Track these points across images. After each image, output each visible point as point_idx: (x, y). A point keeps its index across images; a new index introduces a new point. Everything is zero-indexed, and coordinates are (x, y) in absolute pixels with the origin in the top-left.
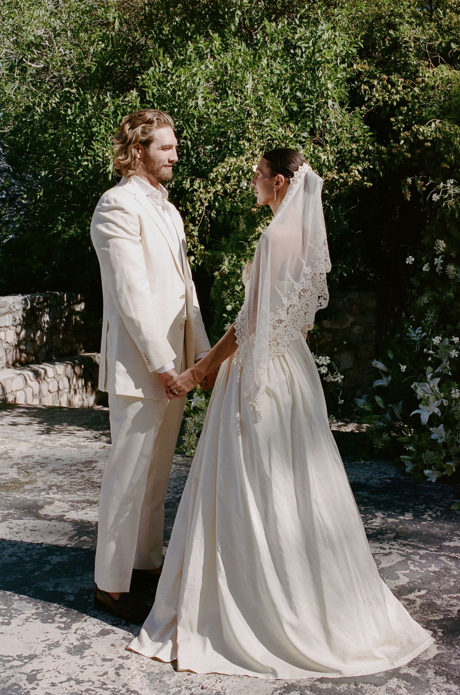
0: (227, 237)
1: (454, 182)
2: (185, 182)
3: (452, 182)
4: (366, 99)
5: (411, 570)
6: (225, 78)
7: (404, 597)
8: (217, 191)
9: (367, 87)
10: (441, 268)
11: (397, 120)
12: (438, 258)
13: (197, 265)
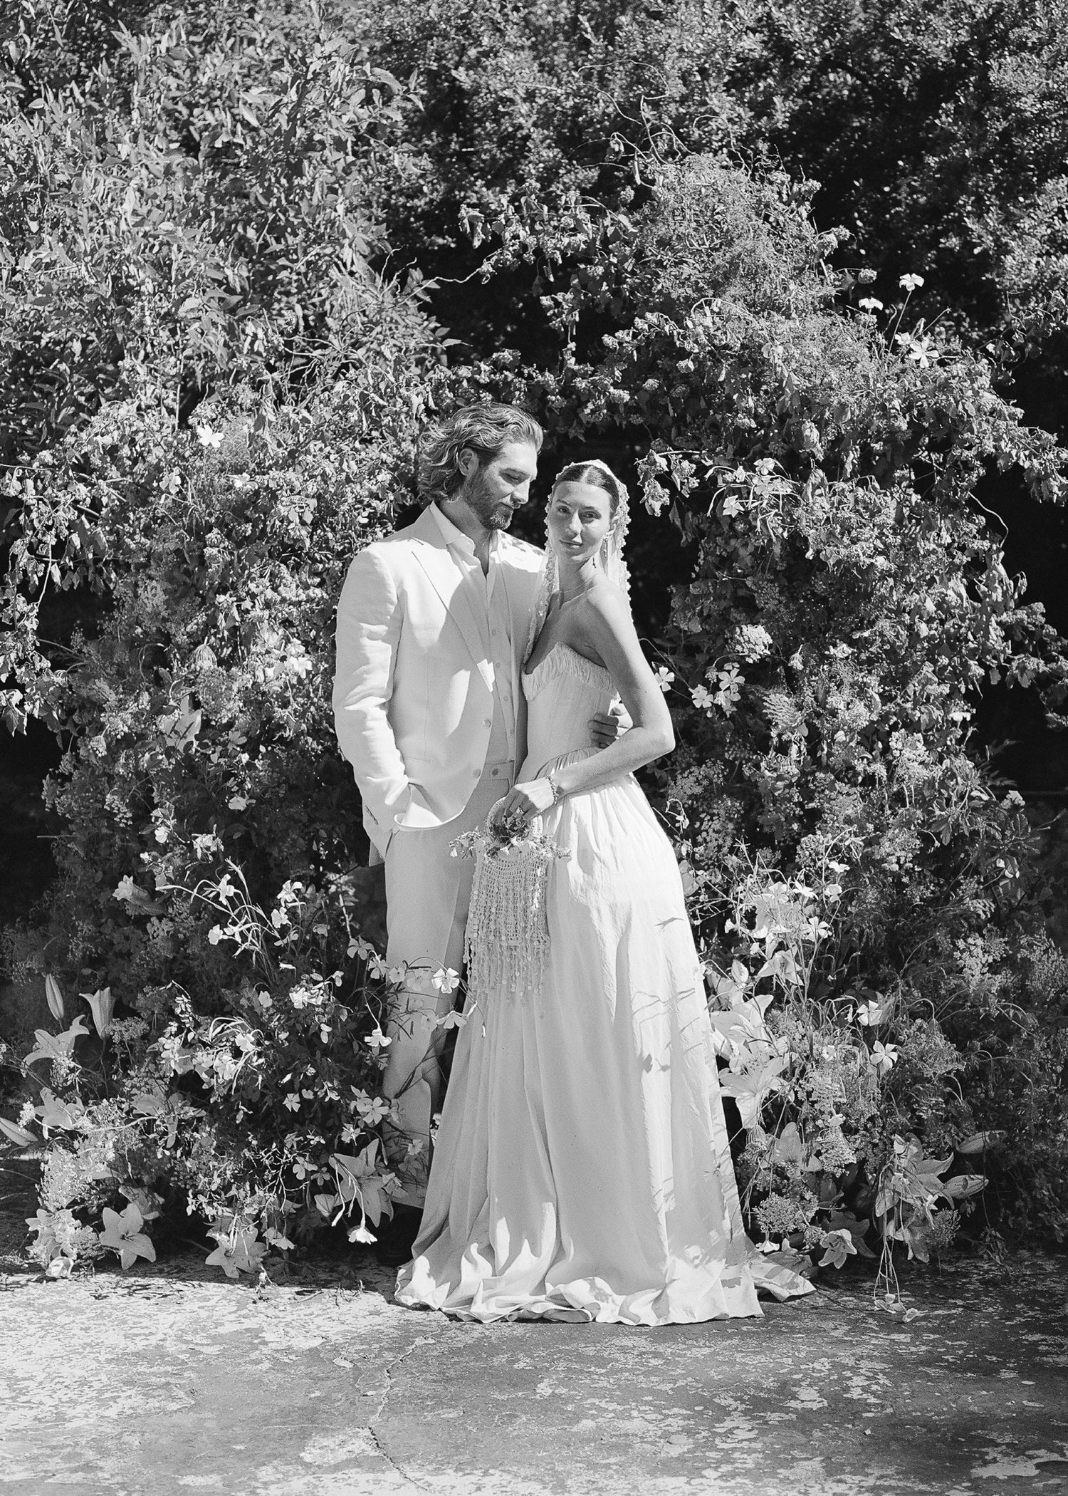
0: (92, 634)
1: (776, 469)
3: (771, 466)
4: (477, 243)
6: (28, 186)
8: (76, 502)
9: (475, 213)
10: (737, 698)
11: (557, 304)
12: (729, 672)
13: (30, 716)
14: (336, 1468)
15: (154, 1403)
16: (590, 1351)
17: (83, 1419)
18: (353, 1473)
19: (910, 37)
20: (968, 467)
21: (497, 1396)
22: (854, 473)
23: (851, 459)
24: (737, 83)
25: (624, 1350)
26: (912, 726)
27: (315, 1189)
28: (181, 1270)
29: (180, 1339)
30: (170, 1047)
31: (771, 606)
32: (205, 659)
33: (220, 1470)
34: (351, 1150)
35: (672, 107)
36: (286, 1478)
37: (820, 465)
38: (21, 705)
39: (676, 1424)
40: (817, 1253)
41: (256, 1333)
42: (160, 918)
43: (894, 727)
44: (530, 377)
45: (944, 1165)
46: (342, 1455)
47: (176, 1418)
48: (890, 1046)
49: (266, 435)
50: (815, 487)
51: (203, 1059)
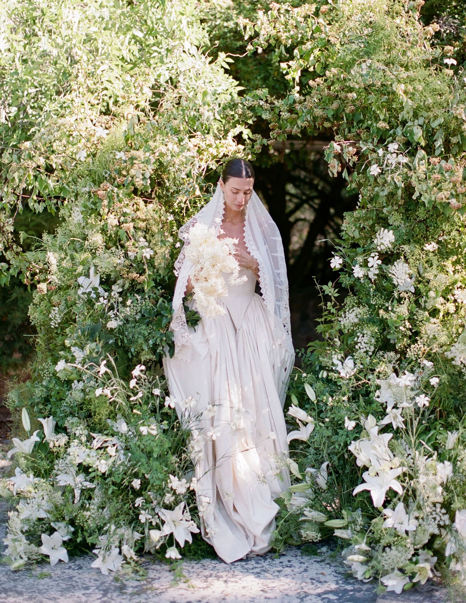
0: (52, 233)
4: (246, 37)
10: (377, 272)
11: (289, 67)
12: (373, 257)
13: (12, 276)
27: (151, 527)
31: (397, 224)
37: (423, 148)
42: (78, 381)
44: (272, 103)
50: (420, 160)
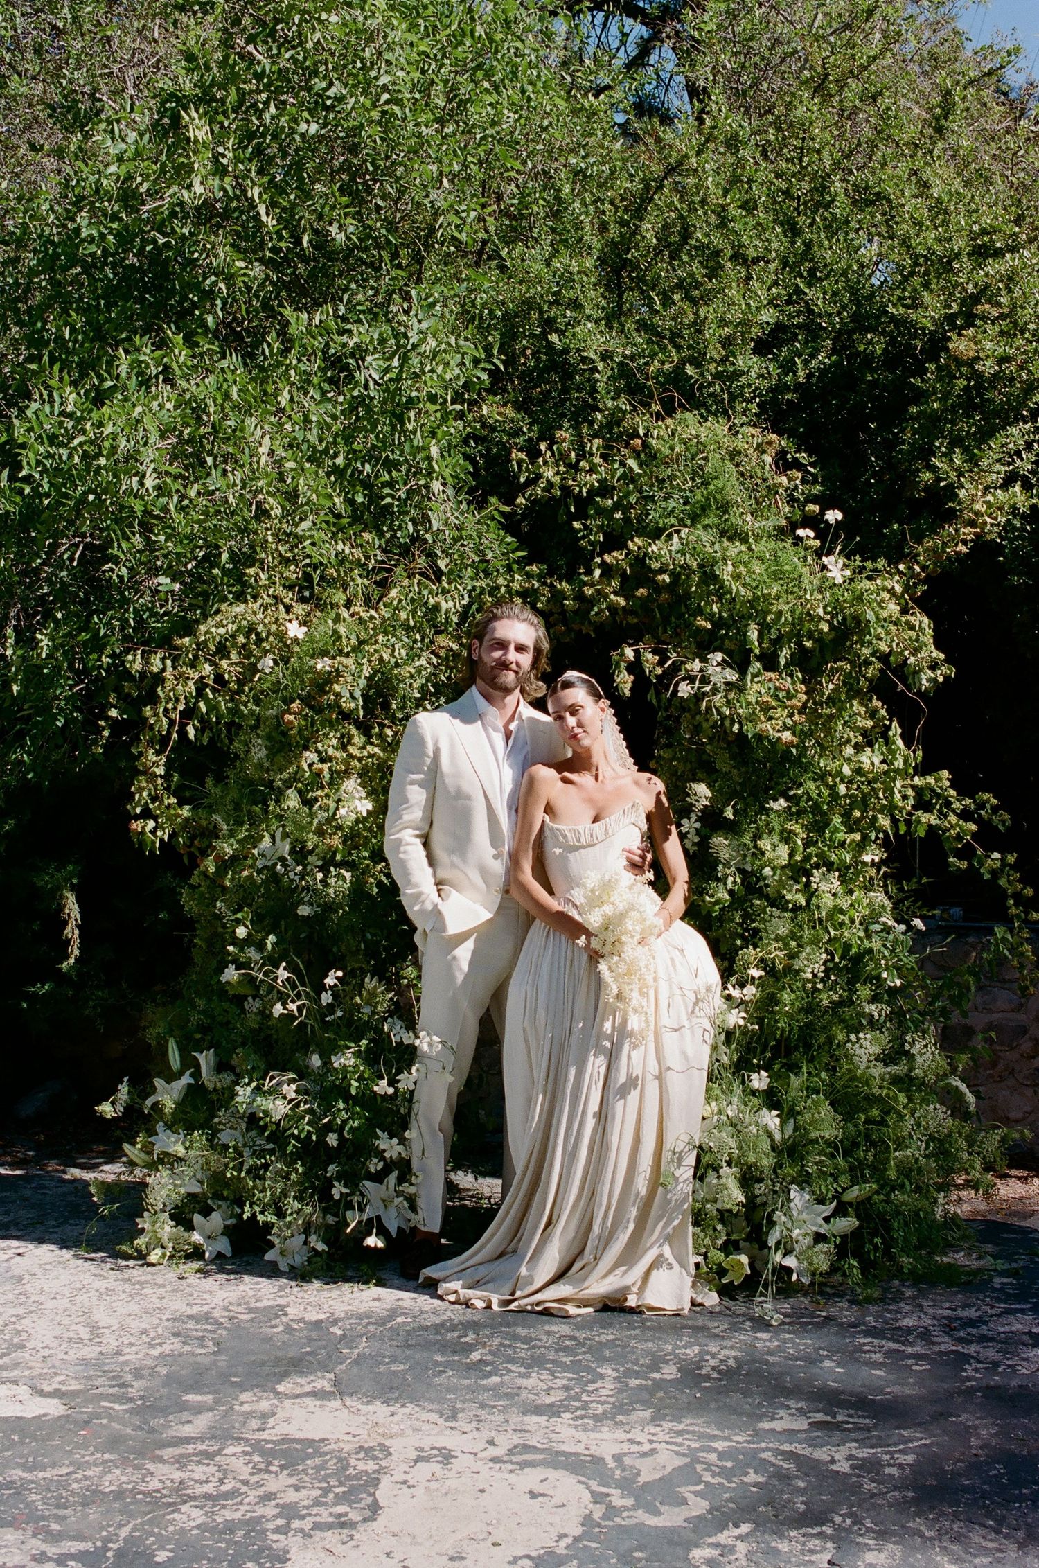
0: (220, 779)
1: (724, 662)
2: (130, 657)
3: (721, 659)
4: (522, 480)
5: (707, 1483)
6: (202, 430)
7: (710, 1540)
8: (202, 678)
9: (522, 456)
10: (697, 839)
11: (586, 527)
12: (689, 819)
13: (162, 840)
14: (298, 1396)
15: (187, 1348)
16: (523, 1332)
17: (132, 1355)
18: (308, 1401)
19: (902, 310)
20: (867, 663)
21: (439, 1358)
22: (787, 665)
23: (784, 654)
24: (762, 348)
25: (549, 1333)
26: (830, 866)
27: (349, 1206)
28: (248, 1264)
29: (226, 1309)
30: (243, 1093)
32: (292, 801)
33: (216, 1392)
34: (379, 1178)
35: (712, 366)
36: (259, 1399)
37: (759, 659)
38: (153, 832)
39: (559, 1383)
40: (722, 1272)
41: (282, 1308)
42: (254, 998)
43: (817, 866)
44: (552, 586)
45: (827, 1209)
46: (308, 1388)
47: (199, 1359)
48: (775, 1113)
49: (342, 630)
50: (754, 676)
51: (263, 1103)
